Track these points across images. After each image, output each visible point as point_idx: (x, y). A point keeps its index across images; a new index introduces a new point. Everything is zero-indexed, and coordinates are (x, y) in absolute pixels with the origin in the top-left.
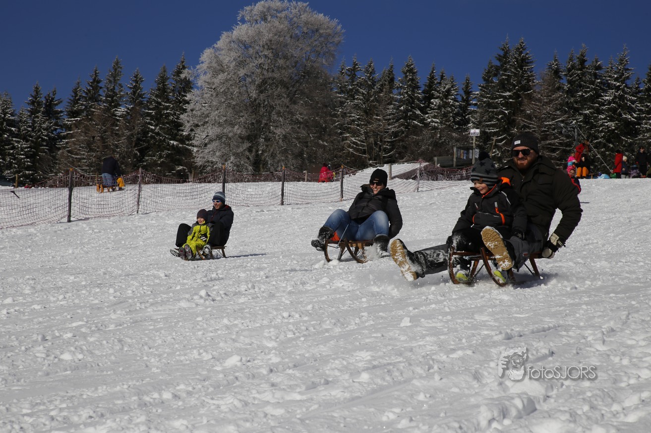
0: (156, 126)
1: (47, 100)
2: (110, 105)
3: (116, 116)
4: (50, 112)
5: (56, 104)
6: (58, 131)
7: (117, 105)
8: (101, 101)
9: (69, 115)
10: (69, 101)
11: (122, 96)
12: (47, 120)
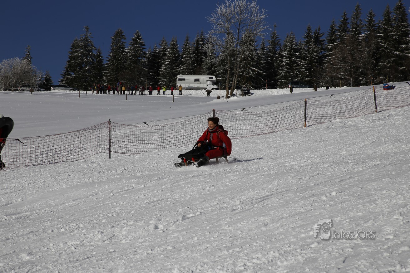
0: (385, 43)
1: (315, 34)
2: (355, 33)
3: (359, 39)
4: (318, 41)
5: (321, 36)
6: (322, 52)
7: (359, 33)
8: (349, 31)
9: (329, 42)
10: (329, 33)
11: (362, 27)
12: (316, 46)
